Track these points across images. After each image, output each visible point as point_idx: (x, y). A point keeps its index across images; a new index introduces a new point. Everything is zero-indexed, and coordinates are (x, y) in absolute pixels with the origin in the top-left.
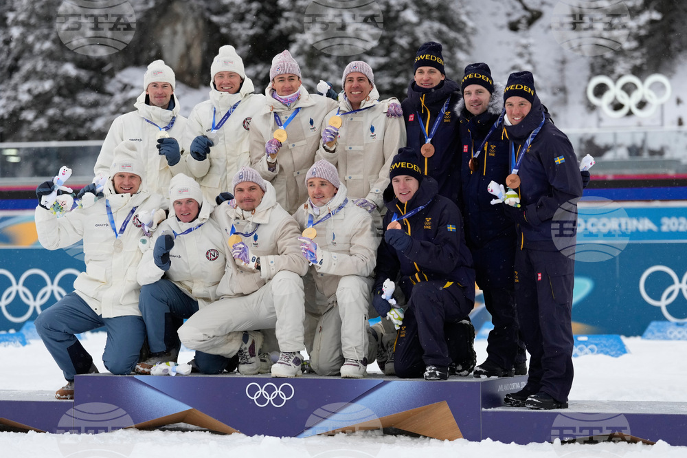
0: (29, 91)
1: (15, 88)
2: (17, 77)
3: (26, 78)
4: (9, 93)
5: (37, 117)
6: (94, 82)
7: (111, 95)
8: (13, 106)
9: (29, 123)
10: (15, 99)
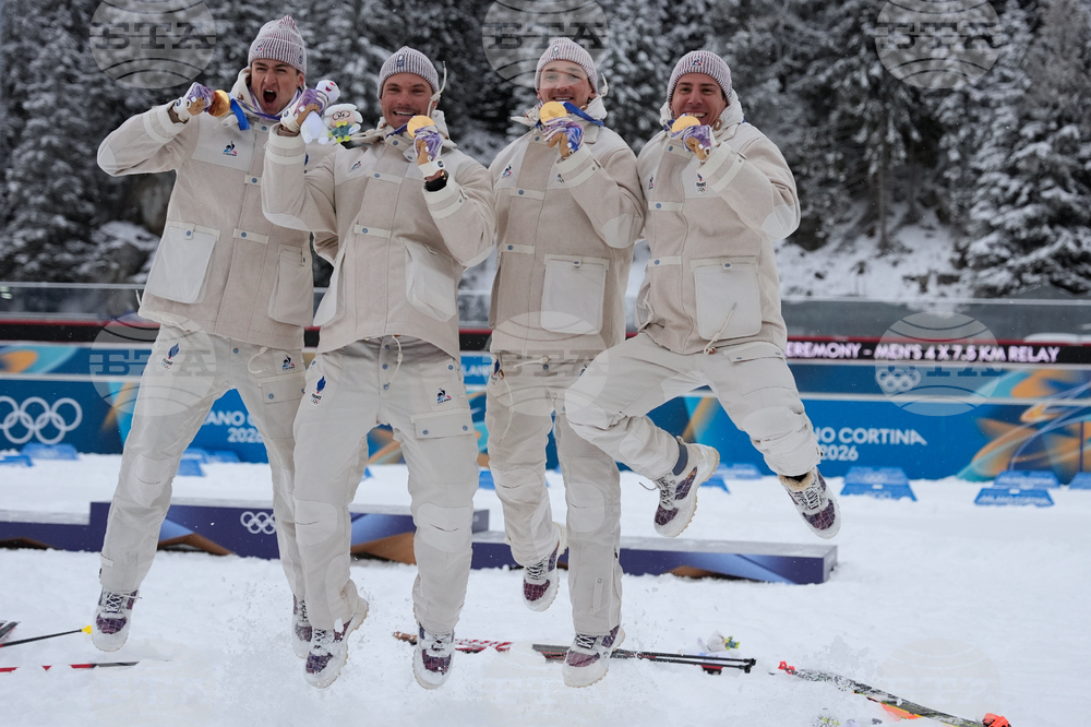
0: (24, 238)
1: (11, 235)
2: (13, 225)
3: (21, 227)
4: (6, 239)
5: (29, 261)
6: (82, 232)
7: (96, 244)
8: (8, 250)
9: (23, 265)
10: (10, 244)
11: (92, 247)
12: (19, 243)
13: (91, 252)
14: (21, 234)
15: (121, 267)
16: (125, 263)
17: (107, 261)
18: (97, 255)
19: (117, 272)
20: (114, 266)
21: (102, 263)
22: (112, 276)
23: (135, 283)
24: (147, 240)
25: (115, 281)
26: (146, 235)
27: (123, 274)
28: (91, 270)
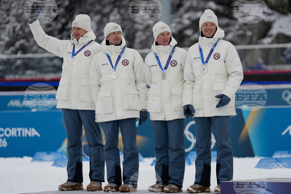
0: (189, 19)
1: (181, 17)
2: (182, 10)
3: (187, 11)
4: (178, 20)
5: (194, 33)
6: (227, 12)
7: (236, 19)
8: (180, 27)
9: (189, 37)
10: (180, 23)
11: (234, 22)
12: (186, 22)
13: (233, 25)
14: (187, 15)
15: (253, 34)
16: (256, 31)
17: (244, 31)
18: (237, 27)
19: (251, 37)
20: (249, 33)
21: (241, 32)
22: (248, 40)
23: (263, 44)
24: (270, 15)
25: (250, 43)
26: (270, 11)
27: (255, 38)
28: (234, 37)
